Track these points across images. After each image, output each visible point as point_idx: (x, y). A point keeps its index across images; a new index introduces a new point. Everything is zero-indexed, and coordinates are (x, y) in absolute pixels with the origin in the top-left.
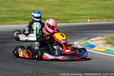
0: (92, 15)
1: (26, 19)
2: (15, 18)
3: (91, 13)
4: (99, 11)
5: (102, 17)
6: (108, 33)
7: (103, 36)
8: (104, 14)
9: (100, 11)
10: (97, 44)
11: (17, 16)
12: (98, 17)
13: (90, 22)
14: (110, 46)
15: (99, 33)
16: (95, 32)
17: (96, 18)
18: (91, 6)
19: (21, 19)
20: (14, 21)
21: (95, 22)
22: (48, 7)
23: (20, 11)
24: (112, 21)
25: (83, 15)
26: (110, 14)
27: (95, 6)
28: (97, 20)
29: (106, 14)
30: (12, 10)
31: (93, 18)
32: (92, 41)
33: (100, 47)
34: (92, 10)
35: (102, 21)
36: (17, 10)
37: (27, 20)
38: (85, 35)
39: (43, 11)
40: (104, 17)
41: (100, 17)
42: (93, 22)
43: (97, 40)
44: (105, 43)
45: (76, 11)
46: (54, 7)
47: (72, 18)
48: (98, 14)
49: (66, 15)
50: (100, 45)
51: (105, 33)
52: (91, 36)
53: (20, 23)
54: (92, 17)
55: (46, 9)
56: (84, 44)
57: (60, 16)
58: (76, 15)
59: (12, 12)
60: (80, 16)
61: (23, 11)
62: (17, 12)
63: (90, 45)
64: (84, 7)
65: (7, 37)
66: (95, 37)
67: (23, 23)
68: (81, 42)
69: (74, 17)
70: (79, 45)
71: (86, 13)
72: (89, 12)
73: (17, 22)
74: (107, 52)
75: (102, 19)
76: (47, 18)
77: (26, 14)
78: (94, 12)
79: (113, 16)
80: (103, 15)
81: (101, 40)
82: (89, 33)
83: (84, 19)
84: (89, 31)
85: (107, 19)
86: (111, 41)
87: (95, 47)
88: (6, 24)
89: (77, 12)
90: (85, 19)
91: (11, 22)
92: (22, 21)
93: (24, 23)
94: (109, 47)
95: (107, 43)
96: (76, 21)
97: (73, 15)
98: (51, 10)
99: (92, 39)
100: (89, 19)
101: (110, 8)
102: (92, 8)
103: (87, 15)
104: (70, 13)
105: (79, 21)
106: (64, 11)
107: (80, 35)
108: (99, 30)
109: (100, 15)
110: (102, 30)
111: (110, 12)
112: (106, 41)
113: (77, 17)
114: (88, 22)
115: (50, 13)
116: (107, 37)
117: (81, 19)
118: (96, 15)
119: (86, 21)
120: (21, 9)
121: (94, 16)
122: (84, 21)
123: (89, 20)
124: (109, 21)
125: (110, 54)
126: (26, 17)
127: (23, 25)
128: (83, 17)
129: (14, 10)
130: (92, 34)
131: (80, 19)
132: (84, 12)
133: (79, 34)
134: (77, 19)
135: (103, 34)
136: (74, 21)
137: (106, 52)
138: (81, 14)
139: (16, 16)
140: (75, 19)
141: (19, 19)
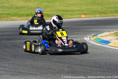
2: (9, 14)
3: (81, 9)
4: (87, 6)
5: (94, 13)
6: (111, 28)
8: (95, 10)
9: (89, 7)
10: (110, 40)
11: (11, 13)
12: (90, 13)
13: (84, 17)
17: (88, 14)
18: (79, 2)
19: (15, 15)
20: (9, 17)
21: (88, 18)
22: (38, 4)
23: (11, 8)
24: (105, 17)
25: (74, 11)
26: (100, 9)
27: (83, 2)
28: (90, 16)
29: (97, 10)
30: (3, 6)
32: (102, 37)
33: (115, 43)
34: (81, 6)
35: (95, 17)
36: (8, 6)
37: (21, 16)
39: (34, 8)
40: (96, 13)
41: (92, 13)
43: (107, 36)
45: (66, 7)
46: (44, 4)
47: (66, 14)
48: (89, 10)
49: (58, 11)
53: (15, 19)
55: (36, 6)
56: (96, 40)
57: (52, 12)
58: (67, 11)
59: (3, 8)
60: (72, 11)
61: (14, 8)
62: (9, 8)
63: (103, 41)
64: (73, 3)
65: (12, 33)
67: (18, 19)
70: (91, 41)
71: (76, 8)
72: (79, 8)
73: (13, 19)
77: (18, 10)
78: (84, 8)
79: (103, 11)
80: (93, 10)
83: (77, 15)
88: (3, 20)
89: (68, 8)
90: (79, 15)
91: (7, 18)
92: (17, 18)
93: (20, 19)
96: (70, 17)
97: (64, 10)
100: (83, 15)
101: (98, 4)
102: (80, 3)
103: (79, 11)
104: (61, 9)
105: (73, 17)
106: (55, 7)
107: (84, 31)
108: (99, 26)
109: (91, 11)
110: (102, 25)
111: (99, 7)
114: (82, 17)
117: (75, 15)
118: (87, 11)
119: (80, 17)
120: (12, 6)
121: (85, 11)
122: (78, 17)
124: (102, 17)
126: (20, 14)
127: (19, 21)
128: (76, 12)
129: (5, 6)
131: (73, 15)
133: (82, 30)
134: (70, 14)
136: (68, 17)
141: (13, 15)
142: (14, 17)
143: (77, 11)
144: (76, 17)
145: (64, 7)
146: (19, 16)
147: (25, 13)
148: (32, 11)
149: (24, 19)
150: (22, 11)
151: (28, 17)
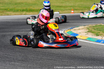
0: (75, 6)
1: (16, 10)
2: (5, 10)
4: (81, 3)
5: (84, 9)
7: (85, 26)
8: (86, 6)
9: (82, 3)
10: (80, 33)
11: (8, 8)
12: (81, 8)
13: (73, 13)
14: (92, 34)
15: (81, 23)
16: (78, 22)
17: (79, 9)
19: (11, 10)
20: (5, 12)
21: (78, 13)
23: (10, 4)
25: (67, 7)
28: (80, 12)
29: (88, 6)
30: (3, 2)
31: (76, 10)
32: (75, 30)
34: (76, 2)
36: (8, 2)
38: (69, 25)
39: (31, 3)
40: (86, 9)
41: (82, 9)
42: (76, 13)
43: (79, 29)
44: (87, 32)
45: (61, 3)
47: (57, 10)
48: (81, 6)
50: (83, 34)
51: (87, 23)
52: (75, 26)
53: (10, 14)
54: (75, 8)
55: (34, 2)
56: (68, 33)
58: (60, 7)
59: (3, 4)
60: (65, 7)
61: (13, 3)
62: (8, 4)
63: (73, 34)
66: (78, 26)
67: (12, 14)
68: (65, 31)
69: (59, 8)
71: (70, 5)
72: (72, 4)
73: (8, 14)
74: (89, 40)
75: (85, 10)
76: (34, 9)
77: (16, 6)
78: (77, 4)
81: (83, 29)
82: (73, 22)
83: (68, 11)
84: (73, 21)
85: (88, 10)
86: (92, 30)
87: (78, 35)
90: (69, 11)
91: (2, 13)
92: (12, 13)
93: (14, 14)
94: (90, 35)
95: (89, 32)
97: (58, 6)
98: (38, 2)
99: (75, 29)
100: (73, 10)
103: (71, 7)
104: (56, 5)
105: (64, 12)
107: (65, 25)
108: (81, 20)
109: (83, 7)
110: (84, 20)
112: (88, 30)
113: (62, 8)
114: (72, 13)
115: (38, 5)
116: (89, 26)
117: (66, 10)
118: (79, 6)
120: (11, 2)
121: (77, 7)
122: (68, 12)
123: (72, 12)
125: (91, 41)
126: (15, 9)
128: (68, 8)
129: (5, 2)
130: (75, 24)
131: (64, 10)
132: (68, 4)
133: (63, 24)
134: (62, 10)
135: (85, 24)
137: (87, 39)
138: (65, 6)
139: (6, 8)
140: (60, 10)
141: (9, 11)
142: (9, 12)
143: (70, 7)
144: (66, 12)
145: (60, 3)
146: (14, 11)
147: (21, 9)
148: (28, 6)
149: (18, 14)
150: (19, 7)
151: (22, 12)
